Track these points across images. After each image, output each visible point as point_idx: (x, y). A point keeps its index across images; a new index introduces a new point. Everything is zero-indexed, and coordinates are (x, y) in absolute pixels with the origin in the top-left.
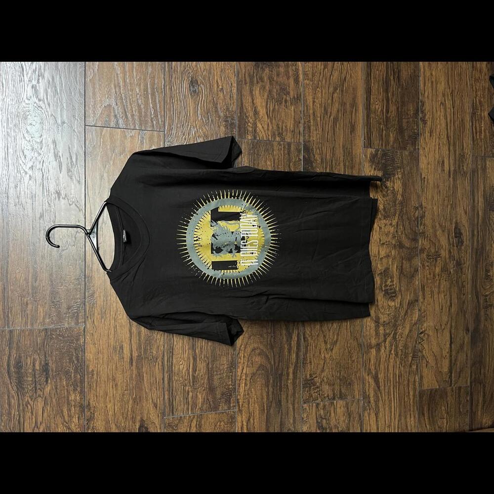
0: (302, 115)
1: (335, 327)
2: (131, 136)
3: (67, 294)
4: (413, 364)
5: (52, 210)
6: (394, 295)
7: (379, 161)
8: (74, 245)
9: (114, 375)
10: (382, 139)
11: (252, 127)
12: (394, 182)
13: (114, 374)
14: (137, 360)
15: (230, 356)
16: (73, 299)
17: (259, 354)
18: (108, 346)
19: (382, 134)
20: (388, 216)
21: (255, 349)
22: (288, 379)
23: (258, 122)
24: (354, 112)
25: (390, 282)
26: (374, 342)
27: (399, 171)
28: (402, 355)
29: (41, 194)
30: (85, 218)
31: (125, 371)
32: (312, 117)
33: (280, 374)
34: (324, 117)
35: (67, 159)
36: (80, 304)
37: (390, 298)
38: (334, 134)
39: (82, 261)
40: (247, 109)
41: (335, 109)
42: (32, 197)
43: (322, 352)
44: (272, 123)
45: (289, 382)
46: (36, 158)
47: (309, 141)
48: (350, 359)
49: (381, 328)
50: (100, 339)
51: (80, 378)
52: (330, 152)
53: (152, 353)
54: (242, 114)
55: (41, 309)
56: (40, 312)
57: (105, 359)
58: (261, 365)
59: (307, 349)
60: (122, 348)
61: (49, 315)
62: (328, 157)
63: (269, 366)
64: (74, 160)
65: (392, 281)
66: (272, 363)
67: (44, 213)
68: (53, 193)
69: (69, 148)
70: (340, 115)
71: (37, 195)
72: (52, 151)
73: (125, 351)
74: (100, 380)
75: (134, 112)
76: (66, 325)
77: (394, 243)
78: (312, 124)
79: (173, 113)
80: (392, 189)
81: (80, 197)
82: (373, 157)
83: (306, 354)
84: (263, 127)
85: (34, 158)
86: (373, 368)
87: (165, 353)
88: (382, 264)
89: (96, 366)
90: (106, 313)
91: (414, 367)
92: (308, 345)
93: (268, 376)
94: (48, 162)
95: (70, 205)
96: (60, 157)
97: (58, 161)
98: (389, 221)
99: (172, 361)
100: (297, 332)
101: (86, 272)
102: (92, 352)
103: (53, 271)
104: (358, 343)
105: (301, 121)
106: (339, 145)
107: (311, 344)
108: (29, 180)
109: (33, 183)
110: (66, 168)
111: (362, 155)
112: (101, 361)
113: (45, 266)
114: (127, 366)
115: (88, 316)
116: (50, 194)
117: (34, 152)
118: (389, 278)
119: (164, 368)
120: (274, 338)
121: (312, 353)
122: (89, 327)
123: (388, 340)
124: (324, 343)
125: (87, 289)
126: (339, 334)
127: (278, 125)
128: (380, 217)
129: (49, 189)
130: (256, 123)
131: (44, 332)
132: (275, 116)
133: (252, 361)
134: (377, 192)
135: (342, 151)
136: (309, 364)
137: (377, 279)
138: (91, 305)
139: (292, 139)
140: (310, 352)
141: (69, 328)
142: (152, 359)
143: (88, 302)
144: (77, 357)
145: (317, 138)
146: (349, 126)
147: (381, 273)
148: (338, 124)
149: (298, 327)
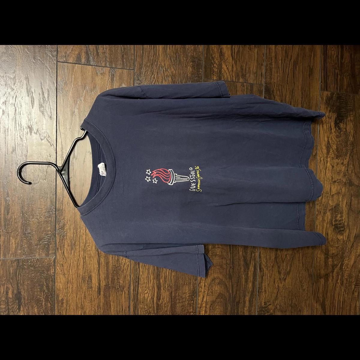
0: (264, 58)
1: (289, 258)
2: (101, 74)
3: (38, 226)
4: (356, 291)
5: (24, 144)
6: (342, 229)
7: (333, 103)
8: (45, 179)
9: (82, 304)
10: (337, 83)
11: (218, 69)
12: (346, 124)
13: (82, 302)
14: (104, 289)
15: (191, 285)
16: (43, 231)
17: (219, 284)
18: (78, 276)
19: (337, 78)
20: (340, 156)
21: (215, 279)
22: (244, 306)
23: (223, 64)
24: (313, 55)
25: (340, 217)
26: (323, 272)
27: (351, 113)
28: (346, 284)
29: (14, 128)
30: (56, 153)
31: (93, 299)
32: (273, 60)
33: (237, 302)
34: (285, 60)
35: (40, 94)
36: (51, 236)
37: (339, 232)
38: (294, 77)
39: (53, 195)
41: (295, 53)
42: (5, 131)
43: (276, 282)
44: (236, 64)
45: (246, 309)
46: (9, 93)
47: (270, 83)
48: (301, 288)
49: (330, 260)
50: (69, 269)
51: (51, 306)
52: (289, 93)
53: (119, 282)
54: (208, 55)
55: (13, 241)
56: (12, 244)
57: (74, 288)
58: (220, 293)
59: (263, 279)
60: (90, 277)
61: (21, 246)
62: (287, 99)
63: (227, 295)
64: (46, 95)
65: (341, 217)
66: (231, 291)
67: (16, 147)
68: (25, 128)
69: (41, 84)
70: (300, 59)
71: (9, 130)
72: (25, 86)
73: (93, 281)
74: (69, 308)
75: (105, 49)
76: (37, 257)
77: (344, 180)
78: (273, 66)
79: (143, 53)
80: (344, 130)
81: (52, 133)
82: (329, 99)
83: (262, 283)
84: (227, 68)
85: (7, 94)
86: (321, 295)
87: (132, 283)
88: (333, 200)
89: (66, 295)
90: (76, 245)
91: (356, 294)
92: (263, 275)
93: (226, 304)
94: (21, 97)
95: (42, 140)
96: (32, 93)
97: (30, 96)
98: (341, 160)
99: (138, 290)
100: (254, 264)
101: (57, 205)
102: (62, 282)
103: (24, 203)
104: (309, 273)
105: (263, 64)
106: (298, 87)
107: (267, 274)
108: (2, 115)
109: (6, 117)
110: (38, 103)
111: (318, 97)
112: (70, 290)
113: (17, 199)
114: (95, 295)
115: (58, 248)
116: (22, 128)
117: (8, 87)
118: (339, 213)
119: (130, 297)
120: (233, 269)
121: (267, 282)
122: (59, 258)
123: (335, 270)
124: (278, 273)
125: (57, 222)
126: (292, 265)
127: (242, 67)
128: (333, 157)
129: (21, 124)
130: (221, 64)
131: (16, 262)
132: (239, 57)
133: (212, 290)
134: (331, 133)
135: (300, 93)
136: (264, 293)
137: (329, 214)
138: (61, 237)
139: (254, 80)
140: (265, 282)
141: (40, 259)
142: (118, 288)
143: (58, 234)
144: (47, 287)
145: (277, 80)
146: (308, 69)
147: (332, 209)
148: (297, 67)
149: (255, 258)
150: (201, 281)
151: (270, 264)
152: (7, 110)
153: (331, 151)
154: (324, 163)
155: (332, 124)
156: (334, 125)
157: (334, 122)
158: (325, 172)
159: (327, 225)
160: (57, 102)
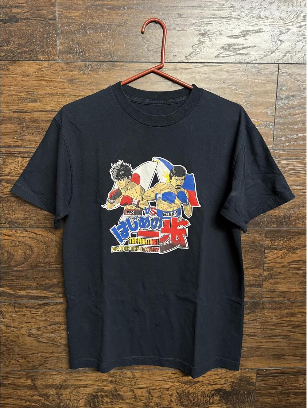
0: (292, 300)
1: (56, 340)
2: (267, 113)
5: (187, 27)
7: (243, 386)
8: (148, 50)
10: (267, 389)
11: (278, 245)
12: (219, 403)
13: (5, 92)
14: (20, 118)
15: (24, 220)
16: (89, 47)
18: (35, 87)
20: (180, 398)
21: (31, 249)
23: (284, 251)
24: (297, 358)
25: (107, 401)
26: (39, 383)
29: (204, 16)
30: (178, 63)
31: (8, 104)
32: (290, 311)
34: (290, 325)
35: (243, 44)
36: (83, 56)
37: (89, 401)
38: (271, 336)
39: (131, 59)
40: (298, 239)
41: (299, 337)
42: (201, 6)
43: (27, 325)
44: (283, 267)
46: (243, 11)
47: (263, 308)
48: (19, 356)
49: (55, 391)
50: (44, 77)
53: (28, 135)
54: (293, 234)
55: (78, 13)
56: (74, 13)
57: (22, 82)
58: (14, 255)
59: (33, 308)
60: (34, 101)
61: (71, 23)
64: (242, 52)
65: (107, 403)
66: (16, 269)
67: (184, 19)
68: (205, 28)
69: (254, 46)
70: (292, 342)
71: (203, 11)
72: (251, 28)
73: (30, 104)
75: (294, 116)
76: (59, 41)
77: (151, 404)
78: (283, 311)
79: (293, 159)
80: (211, 401)
81: (200, 57)
82: (247, 380)
83: (26, 307)
84: (278, 257)
85: (242, 9)
86: (10, 381)
87: (28, 149)
88: (127, 391)
89: (14, 74)
90: (73, 85)
92: (35, 309)
94: (239, 24)
95: (192, 46)
96: (244, 36)
97: (241, 34)
98: (175, 399)
99: (19, 157)
100: (49, 296)
101: (118, 63)
102: (30, 69)
103: (120, 27)
104: (38, 365)
105: (285, 299)
106: (260, 342)
107: (37, 312)
108: (219, 4)
109: (216, 8)
110: (233, 43)
111: (249, 367)
112: (19, 78)
113: (125, 18)
114: (14, 106)
115: (69, 64)
116: (204, 25)
117: (249, 10)
118: (112, 400)
119: (11, 147)
120: (44, 271)
121: (27, 313)
122: (57, 65)
123: (41, 398)
124: (38, 327)
125: (100, 63)
126: (48, 344)
127: (281, 273)
128: (179, 389)
129: (209, 24)
130: (283, 249)
131: (53, 17)
132: (291, 270)
133: (18, 246)
134: (208, 385)
135: (253, 345)
136: (14, 310)
137: (111, 387)
138: (82, 68)
139: (266, 289)
140: (27, 310)
141: (57, 44)
142: (21, 134)
143: (85, 65)
144: (24, 52)
145: (267, 317)
146: (281, 353)
147: (116, 391)
148: (283, 340)
149: (56, 297)
150: (29, 233)
151: (49, 316)
152: (224, 9)
153: (185, 386)
154: (172, 379)
155: (219, 386)
156: (217, 388)
157: (220, 388)
158: (161, 380)
159: (97, 385)
160: (235, 64)
